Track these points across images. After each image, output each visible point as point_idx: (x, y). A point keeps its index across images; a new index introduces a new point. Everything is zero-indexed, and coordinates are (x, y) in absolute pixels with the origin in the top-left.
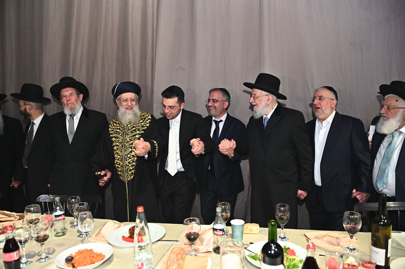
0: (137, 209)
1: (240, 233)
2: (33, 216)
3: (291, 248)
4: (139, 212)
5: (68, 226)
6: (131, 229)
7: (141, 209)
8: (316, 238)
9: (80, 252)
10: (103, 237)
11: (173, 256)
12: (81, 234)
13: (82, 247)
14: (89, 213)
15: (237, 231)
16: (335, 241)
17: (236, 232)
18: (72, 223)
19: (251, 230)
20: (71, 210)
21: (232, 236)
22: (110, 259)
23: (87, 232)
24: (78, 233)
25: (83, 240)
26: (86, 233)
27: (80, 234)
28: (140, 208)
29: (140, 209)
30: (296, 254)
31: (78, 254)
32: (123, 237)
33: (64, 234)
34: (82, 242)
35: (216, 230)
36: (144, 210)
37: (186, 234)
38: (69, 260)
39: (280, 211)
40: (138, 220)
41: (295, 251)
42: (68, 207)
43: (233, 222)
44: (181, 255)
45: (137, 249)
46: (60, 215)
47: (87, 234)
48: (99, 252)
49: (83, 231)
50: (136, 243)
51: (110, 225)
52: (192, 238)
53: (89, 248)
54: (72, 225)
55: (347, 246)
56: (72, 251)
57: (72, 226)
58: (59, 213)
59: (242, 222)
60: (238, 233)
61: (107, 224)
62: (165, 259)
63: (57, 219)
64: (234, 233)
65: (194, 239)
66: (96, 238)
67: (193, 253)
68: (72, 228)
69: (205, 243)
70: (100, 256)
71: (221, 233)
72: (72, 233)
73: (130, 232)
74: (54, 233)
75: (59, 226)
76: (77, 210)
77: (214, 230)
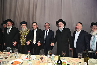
2: (5, 52)
3: (65, 62)
5: (13, 55)
8: (72, 59)
9: (15, 61)
10: (21, 58)
11: (37, 63)
13: (16, 60)
14: (18, 52)
16: (76, 60)
17: (53, 57)
21: (52, 59)
22: (22, 63)
27: (16, 57)
29: (29, 51)
32: (26, 58)
33: (12, 57)
37: (40, 58)
38: (12, 63)
39: (63, 53)
40: (29, 54)
43: (52, 55)
44: (39, 62)
45: (28, 61)
50: (28, 60)
51: (23, 55)
53: (17, 60)
55: (79, 62)
56: (13, 61)
58: (11, 52)
59: (54, 55)
62: (35, 63)
65: (42, 59)
66: (19, 58)
67: (42, 62)
69: (45, 60)
70: (20, 62)
71: (49, 58)
72: (14, 57)
74: (9, 57)
75: (11, 55)
76: (15, 51)
77: (47, 57)
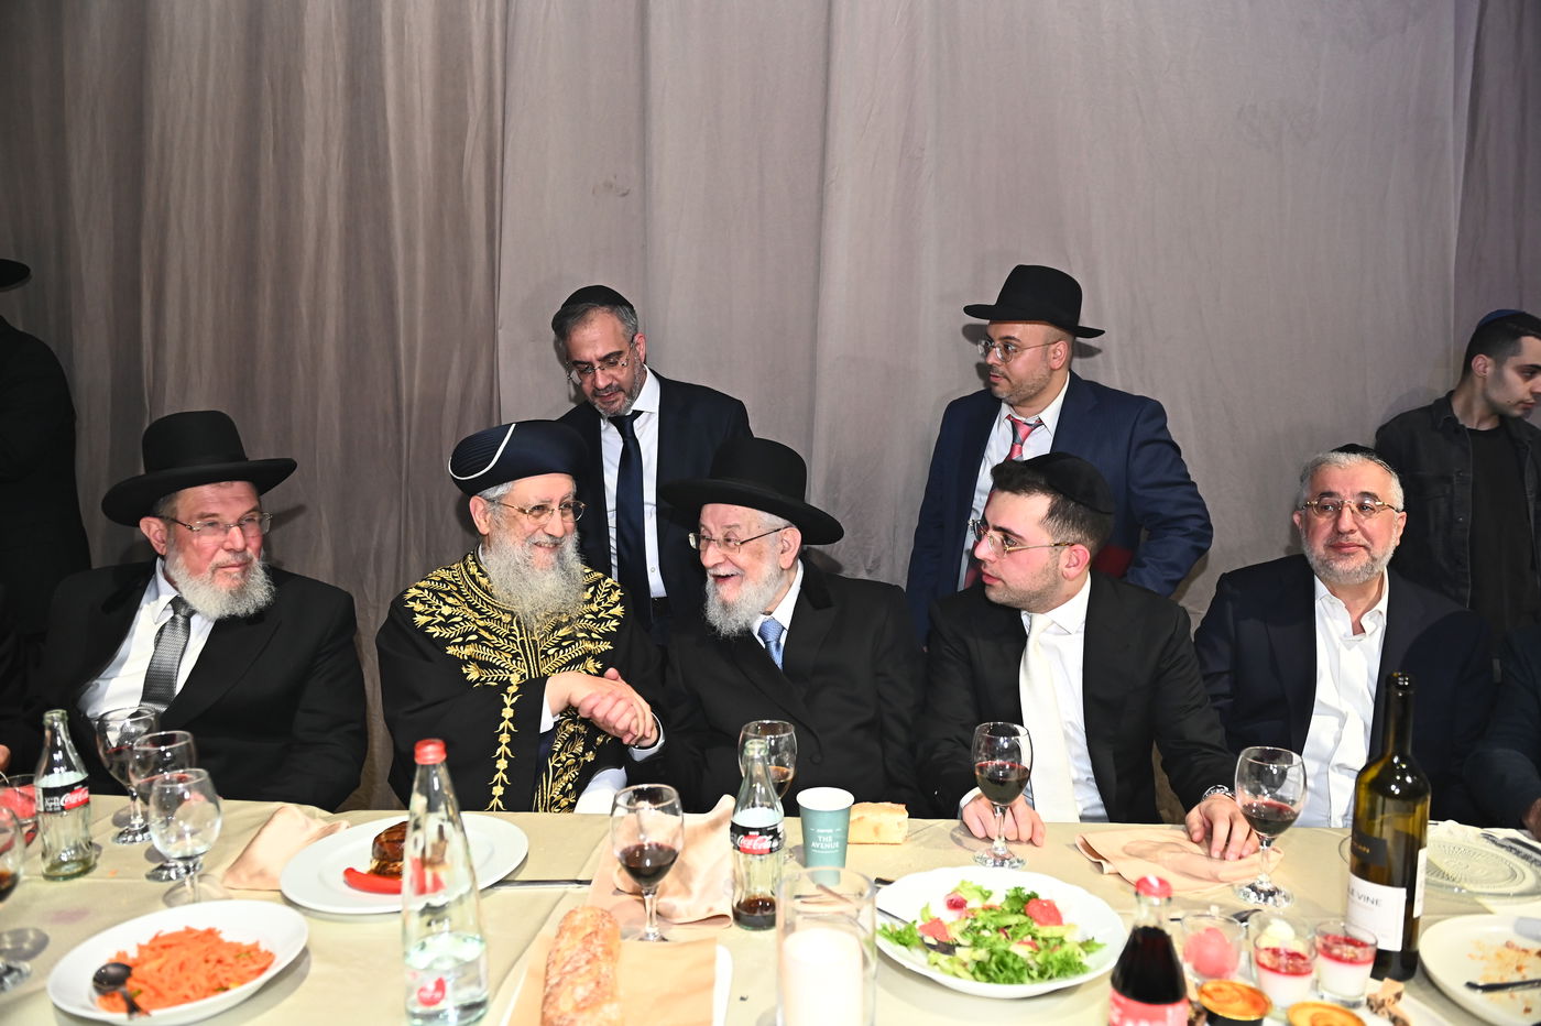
0: (418, 752)
1: (834, 840)
3: (1042, 897)
4: (423, 766)
5: (103, 831)
6: (383, 836)
7: (434, 753)
8: (1130, 852)
9: (161, 945)
10: (262, 874)
11: (570, 946)
12: (162, 868)
13: (169, 920)
14: (199, 775)
15: (825, 834)
17: (820, 838)
18: (121, 821)
19: (876, 830)
20: (115, 767)
21: (804, 855)
22: (295, 969)
23: (189, 854)
24: (148, 863)
25: (172, 890)
26: (185, 859)
27: (160, 866)
28: (430, 748)
29: (431, 753)
30: (1066, 919)
31: (153, 953)
32: (350, 872)
33: (86, 868)
34: (169, 899)
35: (745, 831)
36: (444, 757)
37: (620, 850)
38: (111, 981)
39: (994, 751)
40: (418, 801)
41: (1060, 906)
42: (106, 754)
43: (806, 798)
44: (602, 938)
45: (416, 923)
46: (69, 789)
47: (191, 865)
48: (247, 941)
49: (173, 850)
50: (409, 900)
51: (292, 822)
52: (646, 868)
53: (201, 926)
54: (121, 830)
55: (1250, 882)
56: (123, 940)
57: (121, 834)
59: (842, 798)
60: (825, 841)
61: (278, 819)
62: (535, 956)
63: (55, 803)
64: (813, 844)
65: (658, 872)
66: (229, 883)
67: (652, 929)
68: (124, 842)
69: (696, 886)
70: (254, 955)
72: (121, 864)
73: (379, 850)
74: (43, 866)
75: (62, 833)
76: (143, 764)
